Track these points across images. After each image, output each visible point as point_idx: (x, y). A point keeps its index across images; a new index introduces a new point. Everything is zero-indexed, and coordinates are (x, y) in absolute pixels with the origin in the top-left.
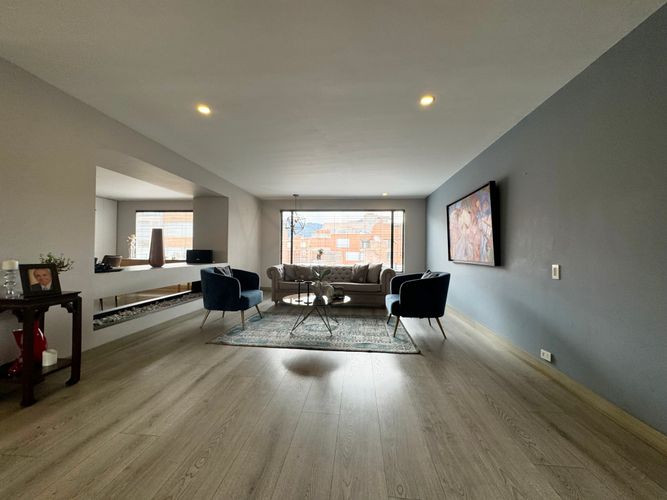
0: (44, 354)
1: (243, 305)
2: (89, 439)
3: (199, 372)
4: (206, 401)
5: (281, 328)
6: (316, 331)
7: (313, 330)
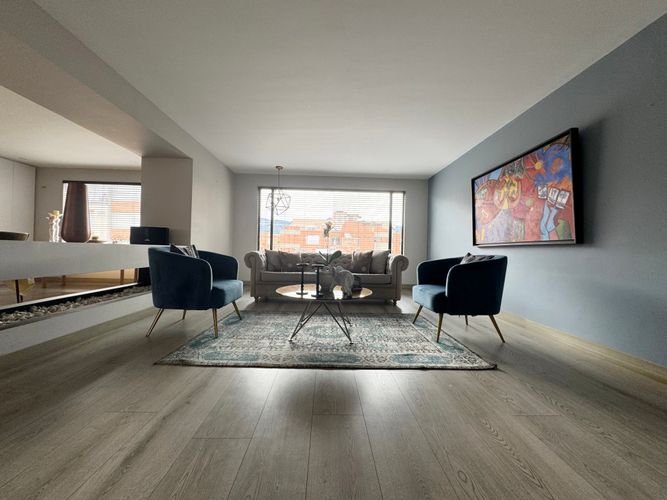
5: (274, 334)
6: (325, 337)
7: (320, 336)
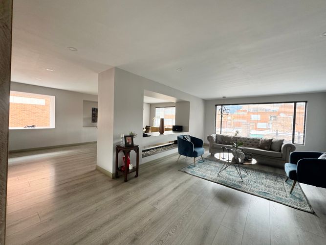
0: (130, 165)
1: (195, 155)
2: (140, 202)
3: (176, 184)
4: (177, 200)
5: (213, 169)
6: (233, 176)
7: (231, 175)
